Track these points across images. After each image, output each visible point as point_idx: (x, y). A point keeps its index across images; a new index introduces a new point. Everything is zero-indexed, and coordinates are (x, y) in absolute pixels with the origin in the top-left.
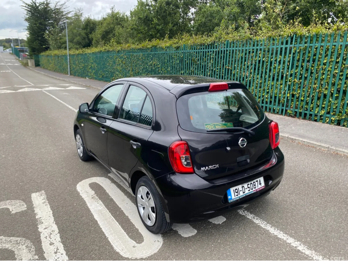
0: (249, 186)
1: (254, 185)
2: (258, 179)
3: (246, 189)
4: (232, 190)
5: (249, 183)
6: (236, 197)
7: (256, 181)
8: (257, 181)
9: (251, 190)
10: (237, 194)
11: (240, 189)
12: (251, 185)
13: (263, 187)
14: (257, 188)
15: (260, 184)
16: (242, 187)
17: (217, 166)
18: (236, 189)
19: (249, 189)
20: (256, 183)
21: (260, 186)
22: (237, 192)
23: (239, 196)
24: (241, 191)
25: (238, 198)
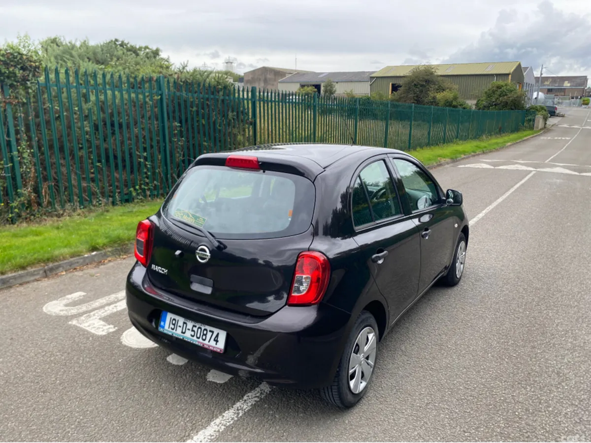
0: (195, 329)
1: (204, 335)
2: (216, 331)
3: (189, 329)
4: (170, 316)
5: (198, 325)
6: (170, 329)
7: (210, 331)
8: (213, 332)
9: (195, 338)
10: (173, 327)
11: (181, 323)
12: (199, 330)
13: (219, 350)
14: (206, 342)
15: (216, 341)
16: (184, 323)
17: (166, 271)
18: (174, 319)
19: (193, 333)
20: (209, 334)
21: (213, 343)
22: (174, 325)
23: (174, 331)
24: (180, 326)
25: (170, 334)
